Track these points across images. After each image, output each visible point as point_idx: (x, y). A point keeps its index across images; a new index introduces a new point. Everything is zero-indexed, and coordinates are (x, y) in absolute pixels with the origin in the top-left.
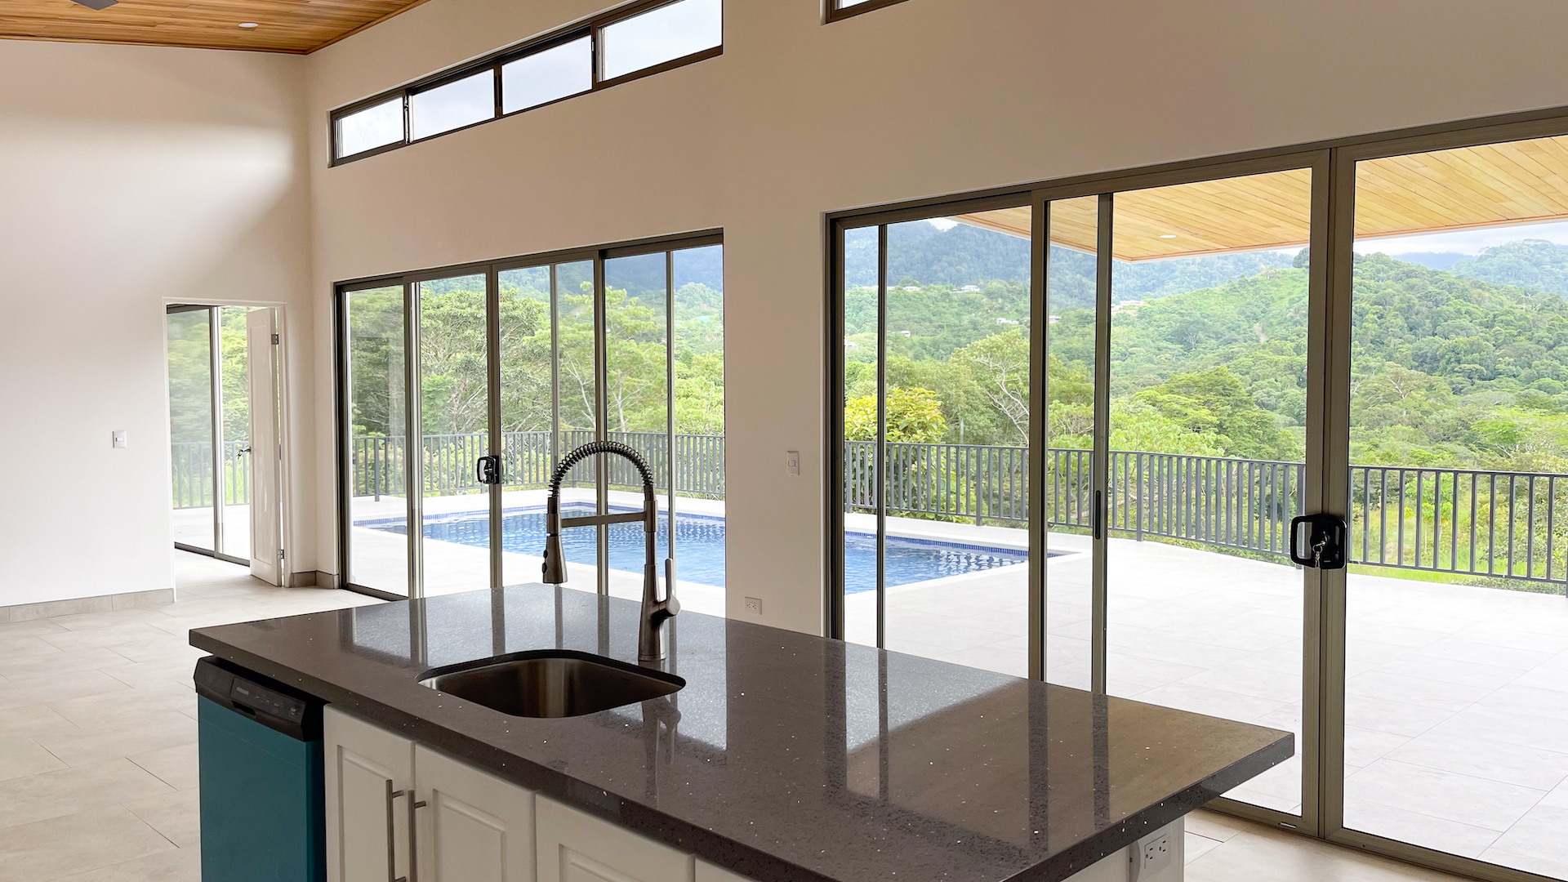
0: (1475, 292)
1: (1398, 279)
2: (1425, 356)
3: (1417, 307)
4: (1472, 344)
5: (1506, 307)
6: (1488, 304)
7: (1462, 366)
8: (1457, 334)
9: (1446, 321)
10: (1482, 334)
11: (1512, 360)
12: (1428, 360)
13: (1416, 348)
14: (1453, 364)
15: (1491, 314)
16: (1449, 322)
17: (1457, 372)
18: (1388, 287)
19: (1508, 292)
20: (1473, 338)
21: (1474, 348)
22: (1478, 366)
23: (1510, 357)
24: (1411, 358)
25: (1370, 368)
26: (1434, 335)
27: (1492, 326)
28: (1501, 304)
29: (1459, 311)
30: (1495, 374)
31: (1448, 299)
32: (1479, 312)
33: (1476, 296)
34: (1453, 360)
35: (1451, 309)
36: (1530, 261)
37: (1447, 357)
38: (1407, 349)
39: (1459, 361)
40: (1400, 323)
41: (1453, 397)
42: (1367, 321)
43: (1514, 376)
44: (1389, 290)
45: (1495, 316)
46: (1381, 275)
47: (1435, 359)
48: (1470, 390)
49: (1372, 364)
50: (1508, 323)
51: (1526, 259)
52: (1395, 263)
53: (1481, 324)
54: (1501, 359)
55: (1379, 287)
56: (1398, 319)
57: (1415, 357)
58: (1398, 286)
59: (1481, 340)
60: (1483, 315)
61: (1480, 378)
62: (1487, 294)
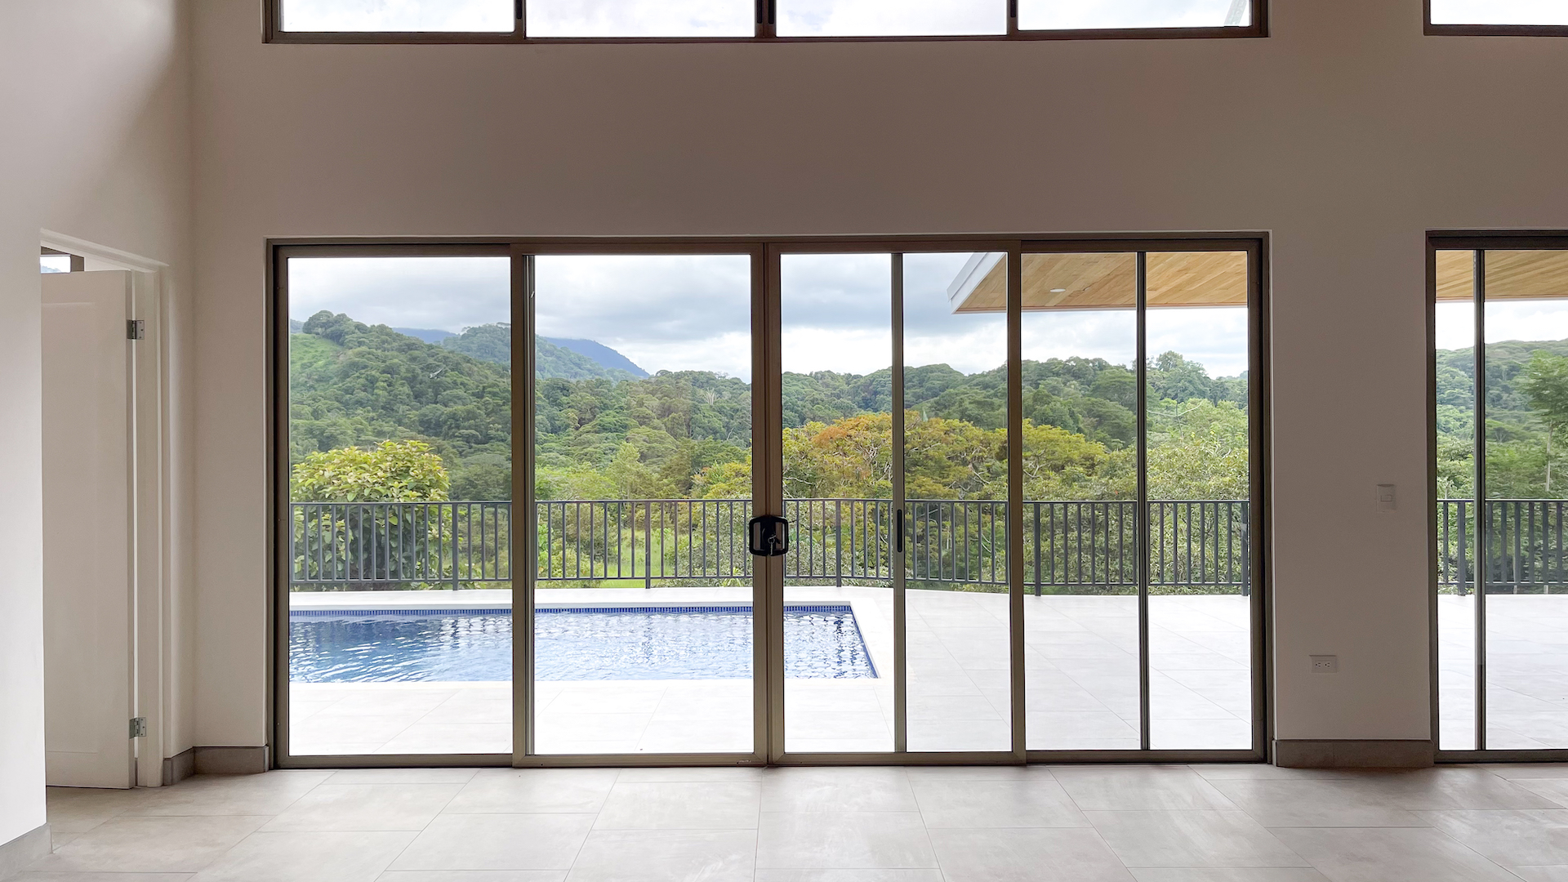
9: (445, 391)
13: (422, 415)
14: (453, 430)
15: (481, 385)
16: (448, 392)
17: (457, 436)
18: (394, 357)
19: (490, 368)
20: (470, 407)
21: (470, 415)
22: (473, 432)
23: (499, 424)
24: (418, 424)
26: (436, 403)
27: (482, 397)
28: (487, 378)
29: (455, 383)
30: (488, 439)
31: (446, 371)
32: (471, 382)
33: (467, 370)
34: (453, 426)
35: (448, 379)
37: (449, 423)
38: (414, 415)
39: (458, 427)
40: (407, 392)
43: (503, 441)
44: (396, 361)
45: (484, 387)
46: (386, 345)
47: (439, 425)
48: (469, 453)
49: (386, 429)
52: (398, 335)
53: (473, 394)
54: (491, 425)
55: (386, 356)
56: (405, 388)
57: (422, 422)
59: (476, 409)
60: (475, 387)
61: (476, 443)
62: (476, 369)
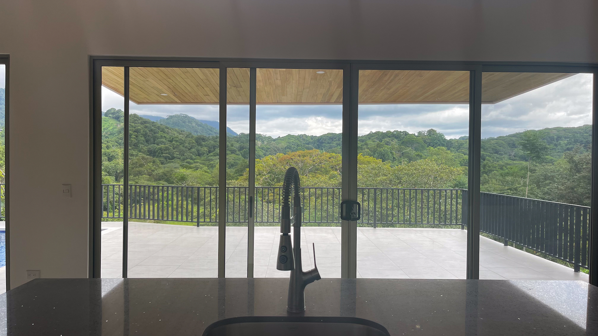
0: (166, 130)
1: (142, 123)
2: (151, 151)
3: (148, 134)
4: (166, 147)
5: (176, 136)
6: (170, 134)
7: (164, 155)
8: (162, 144)
10: (169, 144)
11: (178, 153)
12: (153, 152)
13: (148, 148)
14: (160, 154)
15: (172, 137)
16: (159, 140)
17: (162, 157)
18: (139, 126)
19: (176, 131)
20: (167, 145)
21: (167, 149)
22: (168, 155)
23: (178, 152)
24: (147, 152)
25: (134, 155)
26: (154, 144)
27: (172, 142)
28: (174, 135)
29: (162, 136)
30: (173, 158)
31: (158, 132)
32: (168, 136)
33: (166, 131)
34: (160, 153)
35: (159, 135)
36: (182, 121)
37: (158, 151)
38: (145, 148)
39: (162, 153)
41: (161, 166)
42: (132, 138)
43: (179, 159)
45: (173, 138)
46: (136, 122)
47: (155, 152)
48: (166, 163)
49: (134, 153)
50: (177, 141)
51: (181, 120)
52: (141, 118)
53: (169, 141)
54: (175, 153)
55: (136, 126)
56: (143, 138)
57: (148, 151)
58: (142, 126)
59: (169, 146)
60: (169, 138)
61: (169, 159)
62: (170, 131)
